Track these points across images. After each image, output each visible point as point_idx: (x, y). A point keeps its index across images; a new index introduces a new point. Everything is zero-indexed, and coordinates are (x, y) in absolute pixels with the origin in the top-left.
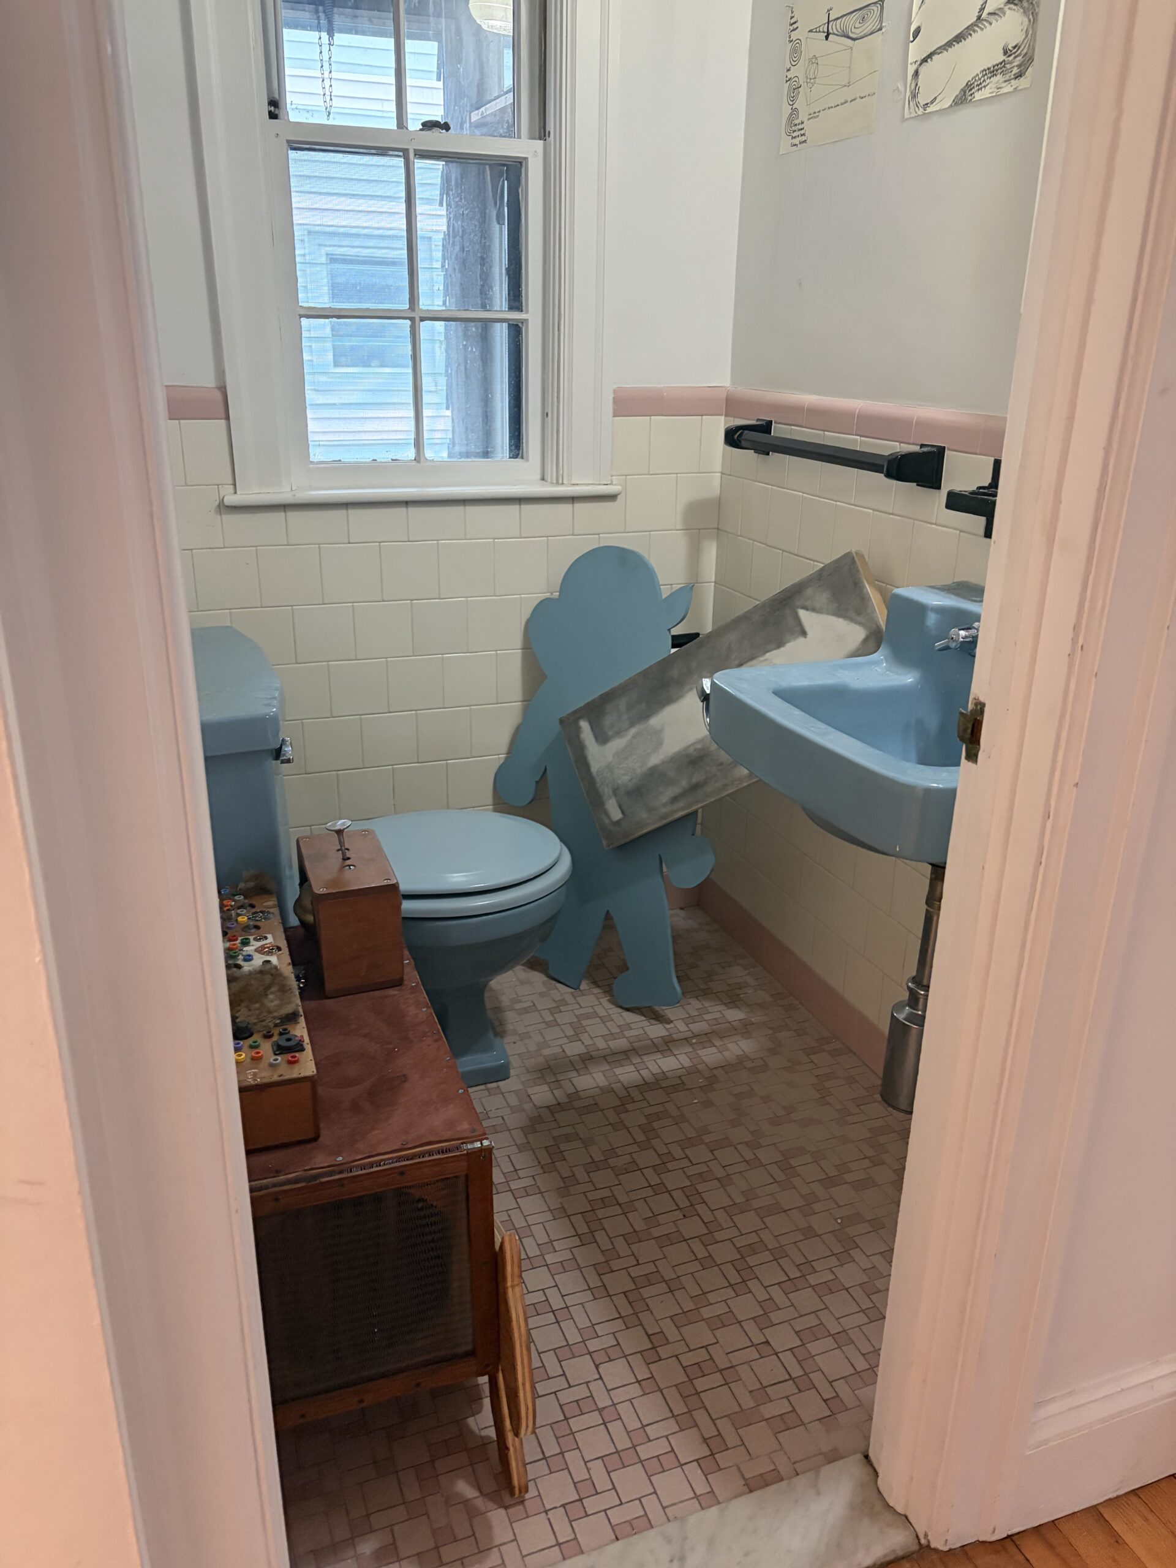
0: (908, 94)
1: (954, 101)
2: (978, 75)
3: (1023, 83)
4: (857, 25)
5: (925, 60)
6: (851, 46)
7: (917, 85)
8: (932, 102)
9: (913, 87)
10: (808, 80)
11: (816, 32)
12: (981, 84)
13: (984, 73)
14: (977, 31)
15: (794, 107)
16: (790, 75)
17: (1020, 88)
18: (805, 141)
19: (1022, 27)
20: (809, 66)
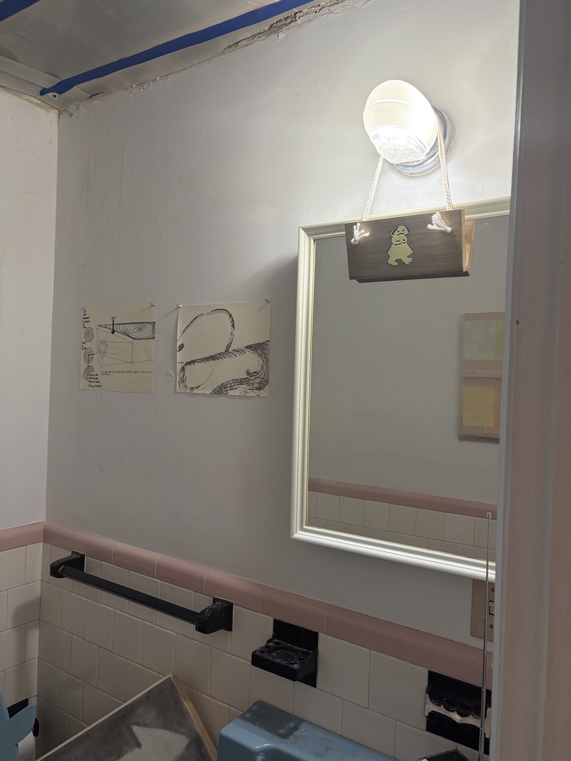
0: (178, 379)
1: (213, 391)
2: (229, 381)
3: (262, 393)
4: (135, 331)
5: (189, 363)
6: (133, 342)
7: (184, 375)
8: (197, 388)
9: (181, 375)
10: (100, 353)
11: (104, 327)
12: (232, 386)
13: (234, 381)
14: (227, 358)
15: (90, 364)
16: (85, 346)
17: (261, 395)
18: (100, 386)
19: (259, 363)
20: (99, 345)
